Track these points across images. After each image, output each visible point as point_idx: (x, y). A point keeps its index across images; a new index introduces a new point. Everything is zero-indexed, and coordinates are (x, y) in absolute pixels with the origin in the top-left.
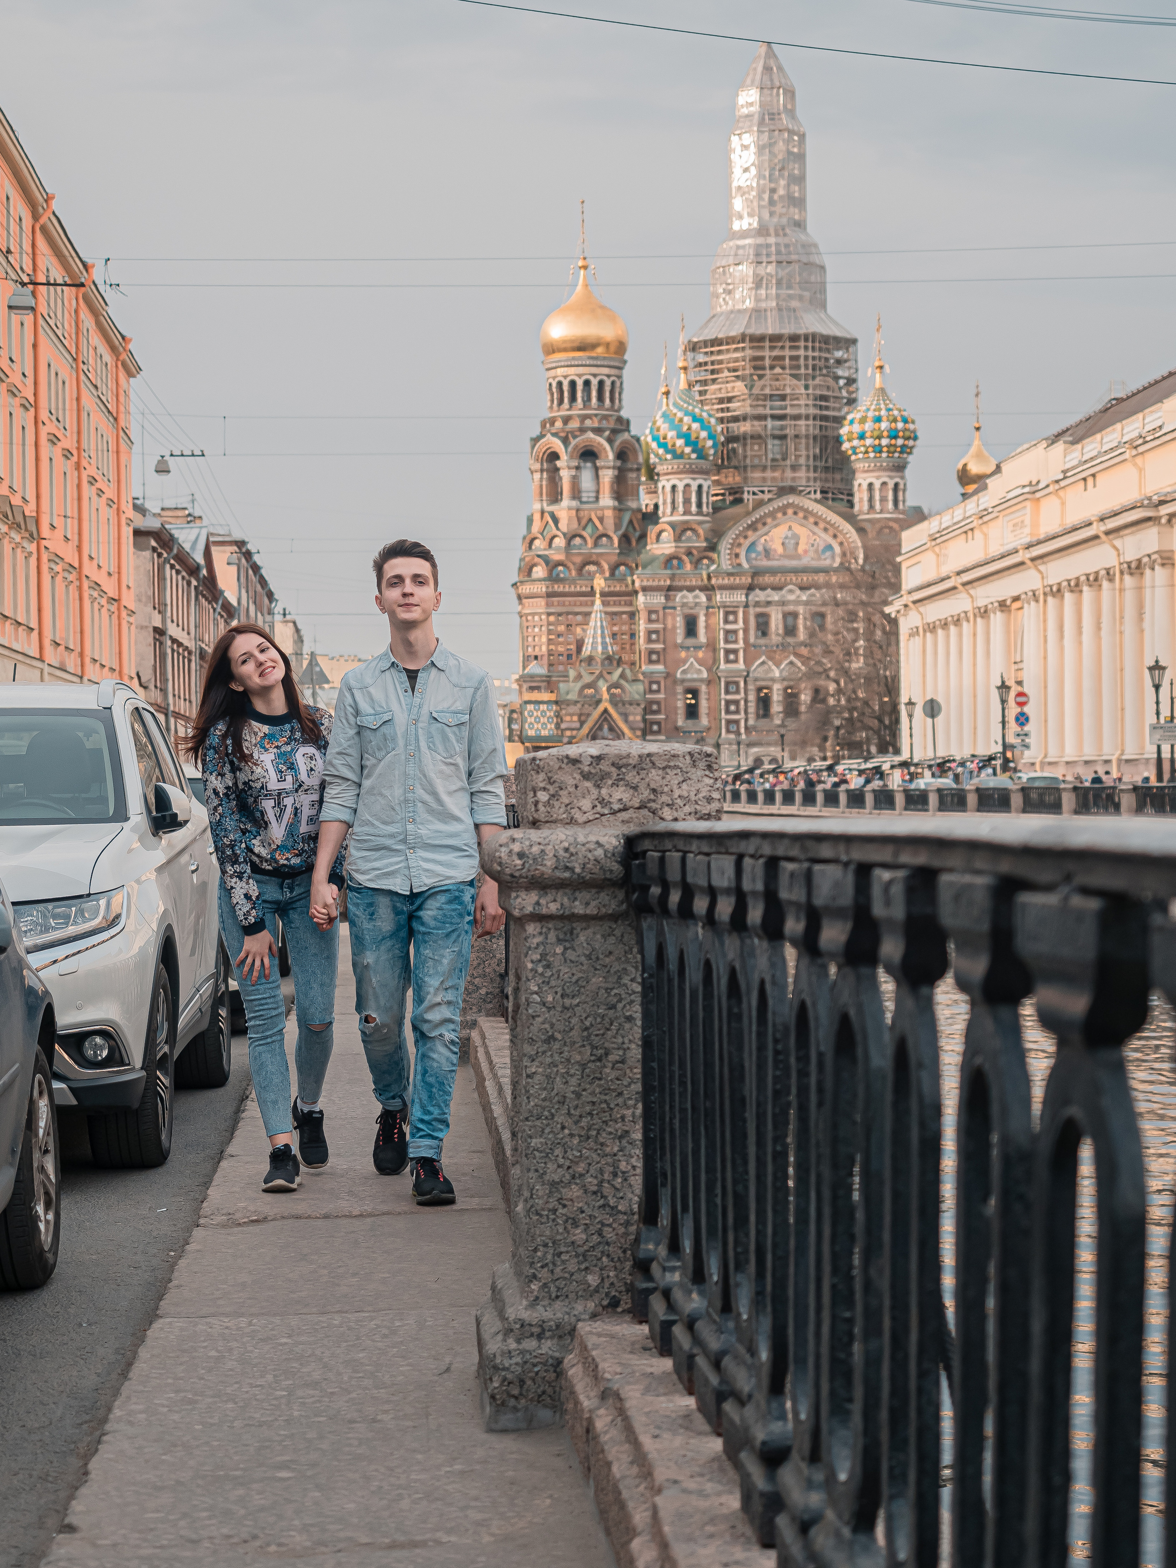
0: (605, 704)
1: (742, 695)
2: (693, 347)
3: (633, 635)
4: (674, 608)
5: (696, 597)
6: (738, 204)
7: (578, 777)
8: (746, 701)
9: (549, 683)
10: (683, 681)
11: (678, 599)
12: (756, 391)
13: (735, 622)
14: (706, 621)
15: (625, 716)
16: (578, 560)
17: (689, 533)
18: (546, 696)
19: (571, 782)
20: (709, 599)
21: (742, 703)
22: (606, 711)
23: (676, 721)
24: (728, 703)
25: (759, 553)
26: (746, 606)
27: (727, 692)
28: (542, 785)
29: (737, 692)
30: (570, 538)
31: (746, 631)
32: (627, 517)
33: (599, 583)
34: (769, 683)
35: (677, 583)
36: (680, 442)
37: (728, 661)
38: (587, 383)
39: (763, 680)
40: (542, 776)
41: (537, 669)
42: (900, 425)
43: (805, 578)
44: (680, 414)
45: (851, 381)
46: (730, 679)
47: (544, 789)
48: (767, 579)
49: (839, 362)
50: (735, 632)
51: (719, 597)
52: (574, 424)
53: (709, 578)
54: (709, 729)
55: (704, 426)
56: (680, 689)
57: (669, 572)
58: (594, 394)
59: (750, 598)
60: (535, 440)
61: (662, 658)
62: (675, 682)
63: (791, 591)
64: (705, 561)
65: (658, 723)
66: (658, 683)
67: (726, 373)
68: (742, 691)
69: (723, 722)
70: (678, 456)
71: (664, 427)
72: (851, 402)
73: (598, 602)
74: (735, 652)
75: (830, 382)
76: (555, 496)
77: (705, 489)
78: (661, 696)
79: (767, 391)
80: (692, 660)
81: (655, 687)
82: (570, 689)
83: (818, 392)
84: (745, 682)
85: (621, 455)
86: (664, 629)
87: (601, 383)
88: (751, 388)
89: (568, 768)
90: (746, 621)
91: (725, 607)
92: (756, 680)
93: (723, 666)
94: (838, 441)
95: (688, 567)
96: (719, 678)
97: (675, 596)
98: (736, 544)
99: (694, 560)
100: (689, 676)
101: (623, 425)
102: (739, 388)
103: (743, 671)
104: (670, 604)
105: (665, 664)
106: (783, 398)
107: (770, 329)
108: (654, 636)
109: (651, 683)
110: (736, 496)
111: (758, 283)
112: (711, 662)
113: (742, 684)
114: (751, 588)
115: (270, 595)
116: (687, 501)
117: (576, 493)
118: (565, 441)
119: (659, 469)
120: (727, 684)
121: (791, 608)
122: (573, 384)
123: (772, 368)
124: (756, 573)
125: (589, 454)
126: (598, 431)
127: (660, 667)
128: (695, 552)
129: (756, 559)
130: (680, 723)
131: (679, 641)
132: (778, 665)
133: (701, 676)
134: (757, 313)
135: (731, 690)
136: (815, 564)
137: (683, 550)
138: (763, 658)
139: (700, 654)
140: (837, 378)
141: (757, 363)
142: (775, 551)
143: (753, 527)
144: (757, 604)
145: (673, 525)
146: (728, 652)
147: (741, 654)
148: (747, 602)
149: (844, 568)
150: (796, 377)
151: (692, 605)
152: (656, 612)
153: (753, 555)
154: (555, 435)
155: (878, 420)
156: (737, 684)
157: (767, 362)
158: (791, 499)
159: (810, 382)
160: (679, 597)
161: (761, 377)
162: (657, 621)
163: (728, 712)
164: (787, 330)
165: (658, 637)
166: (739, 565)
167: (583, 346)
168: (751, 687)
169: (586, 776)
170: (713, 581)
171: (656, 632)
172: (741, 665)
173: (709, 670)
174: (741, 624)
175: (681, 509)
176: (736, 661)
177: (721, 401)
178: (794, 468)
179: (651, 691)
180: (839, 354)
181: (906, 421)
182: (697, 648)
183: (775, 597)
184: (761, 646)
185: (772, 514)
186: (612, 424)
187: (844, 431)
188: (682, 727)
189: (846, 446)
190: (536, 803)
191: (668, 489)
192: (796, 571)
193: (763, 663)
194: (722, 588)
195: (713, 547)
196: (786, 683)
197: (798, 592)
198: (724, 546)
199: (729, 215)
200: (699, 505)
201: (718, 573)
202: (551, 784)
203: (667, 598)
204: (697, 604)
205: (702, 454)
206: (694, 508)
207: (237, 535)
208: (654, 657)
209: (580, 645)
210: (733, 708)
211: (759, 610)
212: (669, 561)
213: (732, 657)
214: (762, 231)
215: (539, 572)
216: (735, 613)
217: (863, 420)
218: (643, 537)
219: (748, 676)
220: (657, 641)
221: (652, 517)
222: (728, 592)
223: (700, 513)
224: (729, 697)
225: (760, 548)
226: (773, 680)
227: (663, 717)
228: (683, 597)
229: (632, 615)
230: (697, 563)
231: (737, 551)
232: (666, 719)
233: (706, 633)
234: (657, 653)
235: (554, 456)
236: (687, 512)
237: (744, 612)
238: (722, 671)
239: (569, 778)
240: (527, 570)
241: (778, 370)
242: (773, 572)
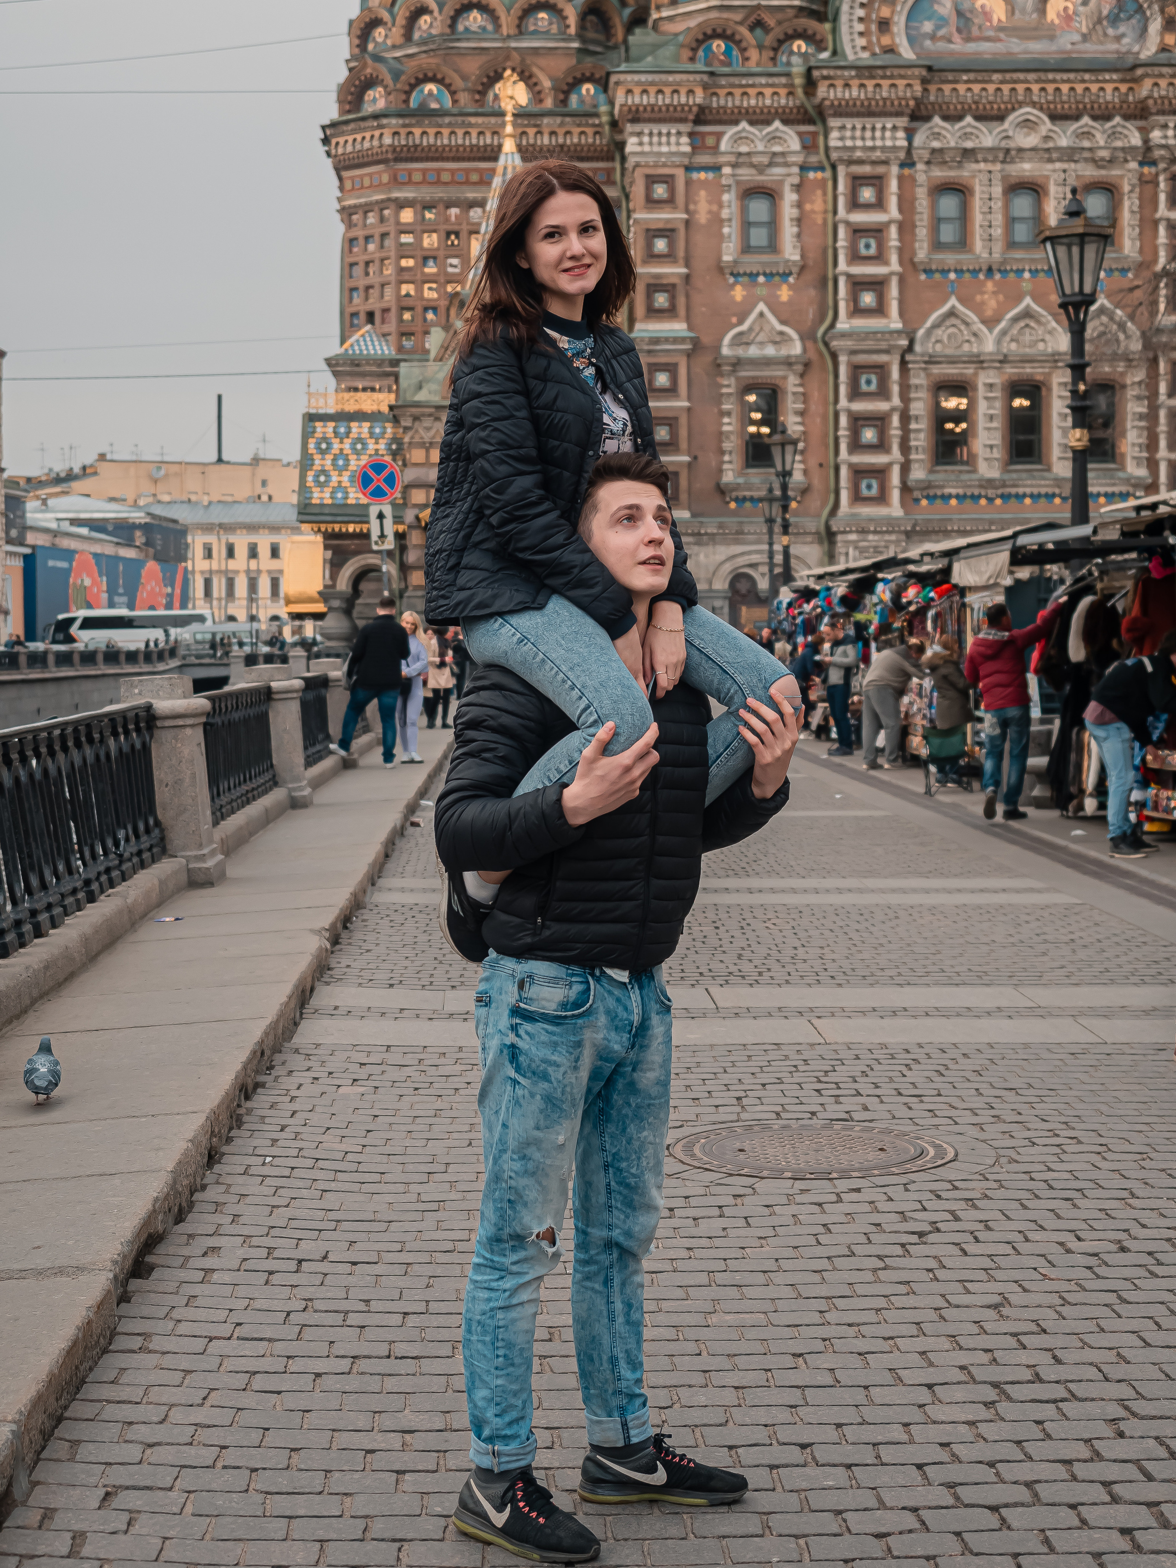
1: (896, 401)
4: (717, 168)
5: (774, 138)
8: (905, 418)
10: (737, 363)
11: (724, 146)
13: (880, 204)
14: (799, 205)
16: (473, 66)
18: (377, 401)
20: (808, 147)
21: (895, 420)
23: (720, 471)
24: (858, 421)
25: (942, 22)
26: (908, 163)
27: (855, 394)
29: (883, 393)
31: (906, 228)
34: (969, 371)
35: (723, 101)
37: (857, 311)
39: (952, 361)
41: (366, 342)
43: (1066, 89)
46: (862, 359)
48: (965, 90)
50: (878, 232)
51: (837, 138)
53: (810, 84)
54: (805, 491)
56: (729, 385)
57: (702, 69)
59: (918, 140)
61: (681, 301)
62: (717, 366)
63: (1027, 124)
64: (799, 45)
66: (671, 369)
68: (895, 389)
69: (844, 472)
74: (878, 285)
78: (681, 403)
80: (761, 307)
81: (662, 379)
82: (429, 377)
84: (903, 363)
86: (687, 223)
90: (906, 204)
91: (850, 162)
92: (932, 360)
93: (843, 325)
95: (754, 57)
96: (834, 356)
97: (719, 136)
99: (769, 40)
100: (753, 351)
103: (898, 332)
104: (704, 159)
105: (688, 319)
108: (661, 245)
109: (653, 368)
112: (811, 313)
113: (895, 372)
114: (919, 113)
120: (856, 370)
121: (1026, 168)
124: (935, 72)
127: (678, 327)
128: (771, 22)
129: (933, 37)
130: (728, 477)
131: (727, 258)
132: (990, 323)
133: (784, 352)
135: (864, 387)
136: (1093, 50)
137: (738, 17)
138: (953, 301)
139: (784, 294)
142: (986, 14)
144: (937, 156)
146: (858, 285)
147: (894, 290)
148: (909, 150)
151: (765, 160)
152: (668, 180)
153: (928, 27)
156: (881, 370)
160: (732, 139)
162: (670, 201)
163: (856, 446)
165: (671, 245)
166: (890, 50)
168: (918, 379)
170: (822, 91)
171: (667, 232)
172: (893, 321)
173: (807, 336)
174: (893, 211)
176: (880, 310)
182: (777, 275)
183: (986, 137)
184: (945, 272)
188: (737, 487)
192: (1040, 69)
193: (952, 313)
194: (845, 110)
195: (816, 5)
196: (1010, 370)
197: (1047, 125)
203: (700, 141)
204: (775, 159)
208: (661, 300)
210: (869, 435)
211: (939, 173)
212: (704, 44)
213: (868, 299)
215: (380, 98)
216: (878, 182)
219: (910, 348)
220: (669, 257)
222: (858, 123)
224: (859, 406)
225: (944, 6)
226: (979, 361)
227: (686, 458)
228: (738, 139)
230: (777, 49)
231: (885, 12)
232: (690, 465)
233: (799, 236)
234: (670, 289)
237: (901, 178)
238: (844, 335)
242: (980, 70)
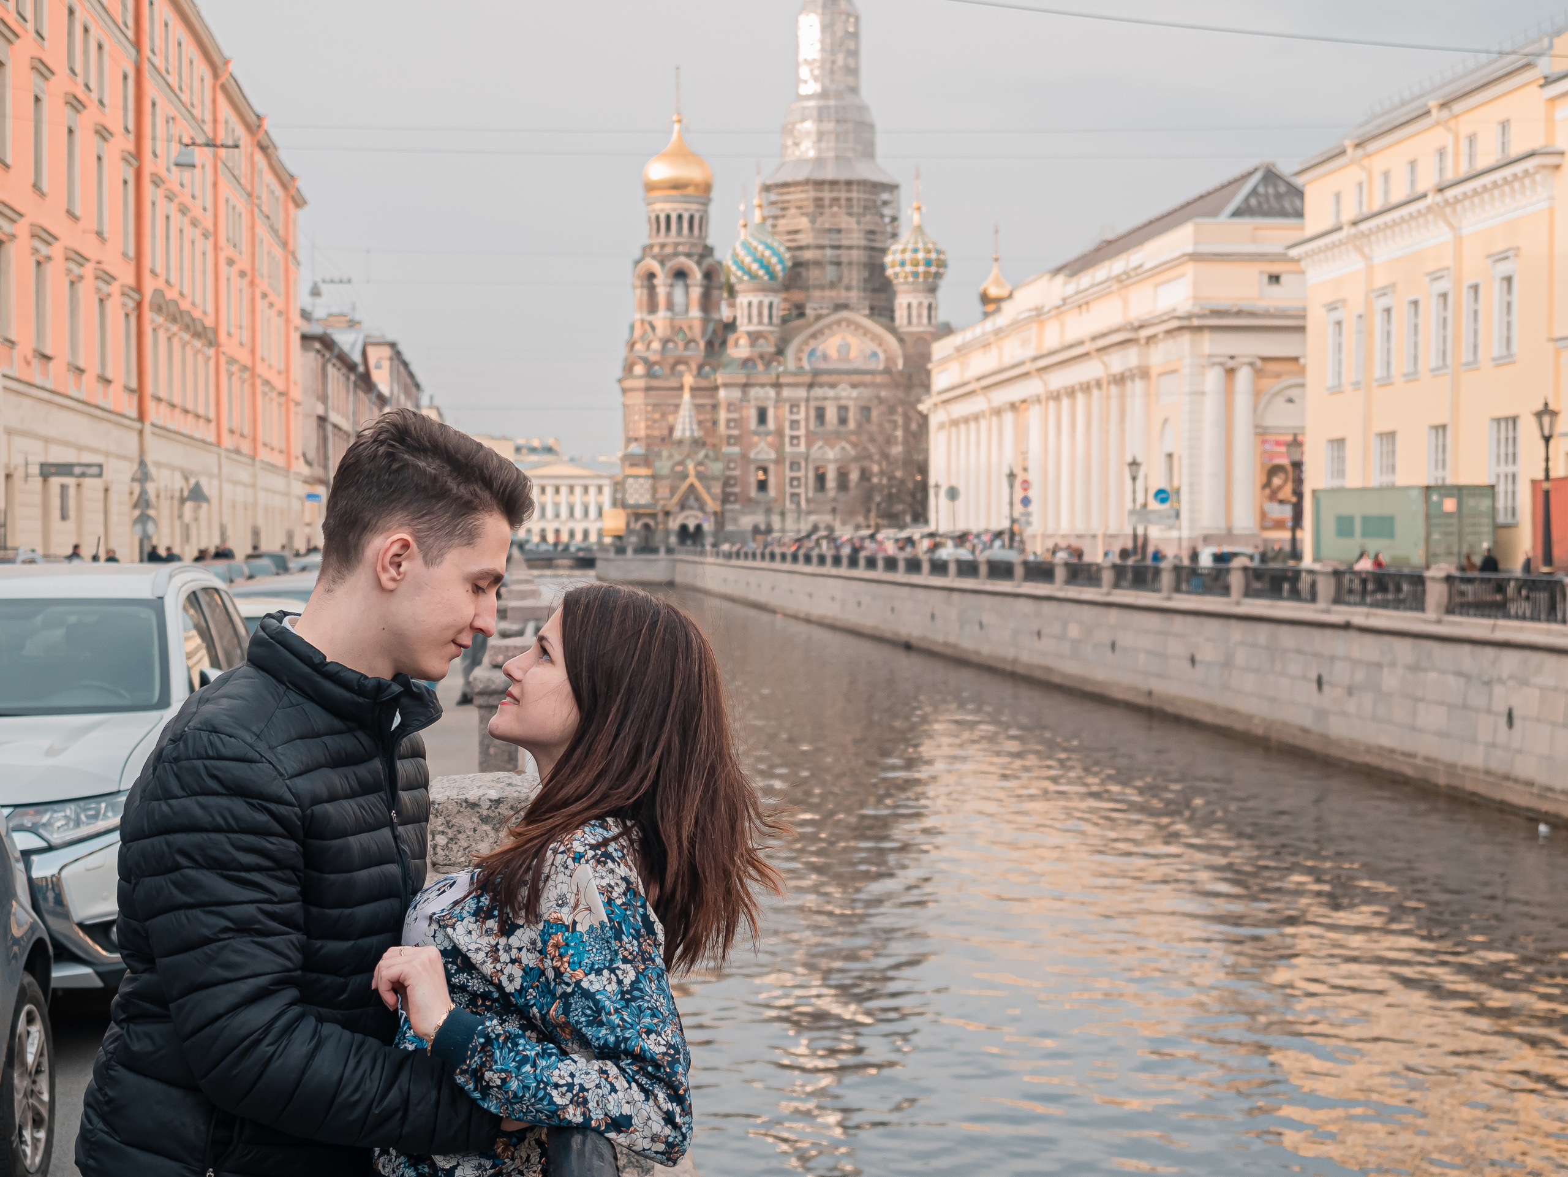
0: (692, 479)
1: (803, 472)
2: (767, 188)
3: (715, 423)
4: (749, 401)
5: (767, 392)
6: (804, 72)
7: (477, 820)
8: (806, 477)
9: (646, 460)
10: (755, 460)
11: (752, 394)
12: (818, 225)
13: (799, 413)
14: (775, 412)
15: (708, 489)
16: (671, 361)
17: (761, 341)
18: (643, 471)
19: (470, 825)
20: (778, 394)
21: (803, 479)
22: (692, 486)
23: (750, 493)
24: (792, 479)
25: (818, 358)
26: (807, 400)
27: (791, 469)
28: (440, 829)
29: (799, 470)
30: (665, 342)
31: (807, 419)
32: (711, 326)
33: (688, 380)
34: (825, 463)
35: (752, 381)
36: (755, 267)
37: (792, 445)
38: (680, 217)
39: (821, 460)
40: (441, 820)
41: (636, 449)
42: (933, 256)
43: (856, 378)
44: (755, 243)
45: (894, 219)
46: (794, 460)
47: (443, 833)
48: (825, 379)
49: (885, 203)
50: (798, 421)
51: (786, 393)
52: (669, 250)
53: (778, 377)
54: (776, 500)
55: (775, 253)
56: (752, 467)
57: (744, 371)
58: (686, 225)
59: (811, 393)
60: (637, 262)
61: (738, 441)
62: (749, 461)
63: (844, 389)
64: (775, 363)
65: (735, 494)
66: (735, 462)
67: (793, 211)
68: (803, 469)
69: (788, 495)
70: (753, 276)
71: (741, 252)
72: (894, 236)
73: (687, 396)
74: (798, 437)
75: (877, 219)
76: (653, 308)
77: (775, 305)
78: (737, 473)
79: (827, 226)
80: (763, 443)
81: (732, 465)
82: (664, 466)
83: (869, 227)
84: (806, 462)
85: (708, 275)
86: (741, 418)
87: (691, 218)
88: (813, 222)
89: (468, 812)
90: (807, 412)
91: (790, 400)
92: (815, 460)
93: (788, 449)
94: (882, 268)
95: (760, 367)
96: (785, 458)
97: (750, 391)
98: (800, 350)
99: (766, 362)
100: (760, 456)
101: (708, 251)
102: (804, 222)
103: (804, 453)
104: (746, 398)
105: (741, 447)
106: (839, 231)
107: (829, 174)
108: (732, 424)
109: (729, 461)
110: (799, 311)
111: (821, 136)
112: (778, 445)
113: (803, 464)
114: (811, 386)
115: (418, 386)
116: (760, 315)
117: (670, 306)
118: (662, 263)
119: (738, 287)
120: (792, 464)
121: (843, 402)
122: (668, 218)
123: (831, 206)
124: (816, 373)
125: (681, 274)
126: (688, 255)
127: (737, 449)
128: (766, 356)
129: (815, 362)
130: (752, 495)
131: (752, 428)
132: (832, 449)
133: (770, 457)
134: (819, 161)
135: (794, 468)
136: (863, 367)
137: (756, 354)
138: (821, 443)
139: (770, 439)
140: (882, 216)
141: (818, 202)
142: (831, 355)
143: (814, 336)
144: (816, 399)
145: (749, 334)
146: (792, 438)
147: (803, 439)
148: (808, 397)
149: (887, 371)
150: (850, 214)
151: (764, 399)
152: (734, 404)
153: (814, 359)
154: (654, 257)
155: (916, 251)
156: (799, 464)
157: (827, 202)
158: (844, 314)
159: (863, 220)
160: (754, 392)
161: (821, 214)
162: (735, 411)
163: (792, 486)
164: (843, 176)
165: (736, 424)
166: (802, 367)
167: (677, 185)
168: (810, 466)
169: (485, 820)
170: (781, 379)
171: (734, 420)
172: (802, 448)
173: (777, 451)
174: (803, 415)
175: (755, 319)
176: (798, 445)
177: (789, 233)
178: (848, 288)
179: (728, 468)
180: (885, 196)
181: (939, 252)
182: (768, 434)
183: (831, 393)
184: (819, 433)
185: (829, 326)
186: (699, 250)
187: (888, 259)
188: (754, 499)
189: (889, 272)
190: (435, 847)
191: (745, 304)
192: (849, 372)
193: (821, 447)
194: (788, 385)
195: (780, 352)
196: (838, 464)
197: (849, 389)
198: (791, 351)
199: (798, 81)
200: (770, 317)
201: (786, 373)
202: (450, 827)
203: (744, 393)
204: (767, 399)
205: (772, 275)
206: (766, 319)
207: (391, 337)
208: (732, 441)
209: (671, 429)
210: (795, 483)
211: (818, 403)
212: (746, 363)
213: (795, 441)
214: (824, 95)
215: (639, 369)
216: (798, 406)
217: (904, 251)
218: (724, 343)
219: (808, 457)
220: (734, 428)
221: (730, 326)
222: (793, 389)
223: (771, 323)
224: (793, 474)
225: (819, 353)
226: (829, 461)
227: (739, 489)
228: (756, 392)
229: (715, 407)
230: (768, 365)
231: (801, 355)
232: (741, 491)
233: (775, 422)
234: (735, 437)
235: (652, 276)
236: (760, 322)
237: (805, 405)
238: (787, 453)
239: (468, 821)
240: (629, 368)
241: (835, 209)
242: (829, 372)
